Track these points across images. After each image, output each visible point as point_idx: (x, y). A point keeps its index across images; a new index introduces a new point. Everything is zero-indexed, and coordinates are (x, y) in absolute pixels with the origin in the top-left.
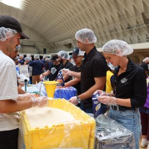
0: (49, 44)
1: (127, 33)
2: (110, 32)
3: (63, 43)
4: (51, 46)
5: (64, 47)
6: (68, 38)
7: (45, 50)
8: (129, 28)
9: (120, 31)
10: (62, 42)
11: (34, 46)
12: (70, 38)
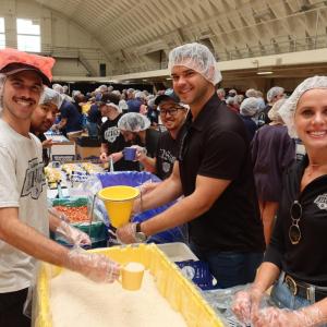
0: (112, 53)
1: (300, 21)
2: (258, 20)
3: (143, 49)
4: (118, 59)
5: (145, 58)
6: (156, 38)
7: (103, 67)
8: (305, 8)
9: (282, 16)
10: (142, 47)
11: (78, 60)
12: (160, 37)
